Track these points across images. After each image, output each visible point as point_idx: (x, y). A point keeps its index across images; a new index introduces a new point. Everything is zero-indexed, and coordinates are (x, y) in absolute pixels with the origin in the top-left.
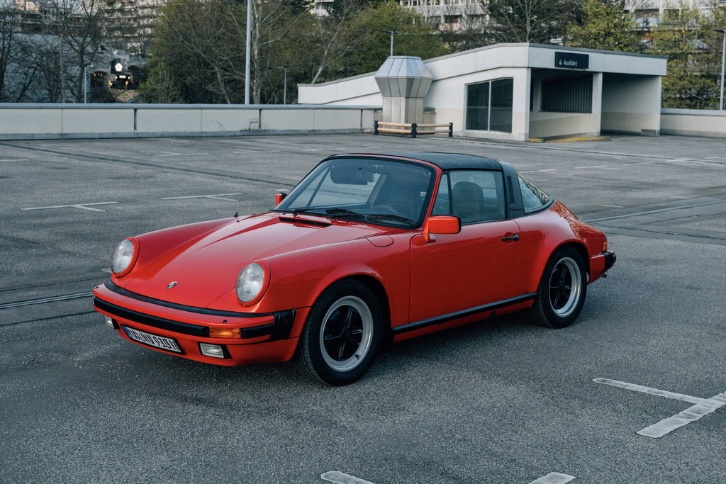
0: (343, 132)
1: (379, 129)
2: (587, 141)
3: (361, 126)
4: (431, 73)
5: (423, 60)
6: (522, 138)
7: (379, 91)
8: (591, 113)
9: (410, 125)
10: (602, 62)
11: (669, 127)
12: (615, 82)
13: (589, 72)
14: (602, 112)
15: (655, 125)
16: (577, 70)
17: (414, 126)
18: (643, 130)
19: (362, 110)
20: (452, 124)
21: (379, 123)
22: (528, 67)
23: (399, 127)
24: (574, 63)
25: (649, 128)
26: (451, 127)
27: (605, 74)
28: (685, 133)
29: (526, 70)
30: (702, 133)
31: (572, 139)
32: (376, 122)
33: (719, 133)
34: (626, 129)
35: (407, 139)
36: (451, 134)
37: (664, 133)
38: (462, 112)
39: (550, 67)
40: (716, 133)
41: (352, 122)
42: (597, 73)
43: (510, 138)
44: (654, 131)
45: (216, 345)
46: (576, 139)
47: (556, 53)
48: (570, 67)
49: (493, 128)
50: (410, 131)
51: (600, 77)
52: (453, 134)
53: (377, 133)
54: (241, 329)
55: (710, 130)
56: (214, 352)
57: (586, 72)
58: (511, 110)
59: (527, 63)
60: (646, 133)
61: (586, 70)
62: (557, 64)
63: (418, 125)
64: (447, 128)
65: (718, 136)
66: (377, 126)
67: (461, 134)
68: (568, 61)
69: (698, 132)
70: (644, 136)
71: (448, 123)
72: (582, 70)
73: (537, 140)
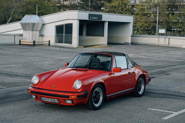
0: (7, 44)
1: (21, 43)
2: (102, 47)
3: (14, 41)
4: (42, 21)
5: (39, 16)
6: (76, 46)
7: (22, 28)
8: (104, 36)
9: (33, 41)
10: (107, 17)
11: (135, 41)
12: (113, 25)
13: (102, 21)
14: (108, 36)
15: (129, 41)
16: (97, 20)
17: (34, 42)
18: (125, 43)
19: (15, 36)
20: (50, 41)
21: (21, 41)
22: (78, 20)
23: (29, 42)
24: (96, 18)
25: (127, 42)
26: (49, 42)
27: (109, 22)
28: (141, 44)
29: (77, 20)
30: (147, 44)
31: (96, 46)
32: (20, 40)
33: (153, 44)
34: (119, 42)
35: (31, 47)
36: (49, 45)
37: (132, 44)
38: (54, 36)
39: (87, 19)
40: (152, 44)
41: (10, 40)
42: (106, 21)
43: (72, 46)
44: (129, 43)
45: (69, 100)
46: (98, 46)
47: (89, 14)
48: (95, 19)
49: (65, 42)
50: (32, 44)
51: (107, 23)
52: (50, 45)
53: (20, 44)
54: (77, 96)
55: (149, 43)
56: (69, 102)
57: (101, 21)
58: (72, 36)
59: (77, 18)
60: (126, 44)
61: (101, 20)
62: (89, 18)
63: (36, 41)
64: (48, 43)
65: (152, 45)
66: (20, 42)
67: (53, 45)
68: (94, 17)
69: (145, 43)
70: (125, 45)
71: (48, 40)
72: (100, 20)
73: (81, 47)
